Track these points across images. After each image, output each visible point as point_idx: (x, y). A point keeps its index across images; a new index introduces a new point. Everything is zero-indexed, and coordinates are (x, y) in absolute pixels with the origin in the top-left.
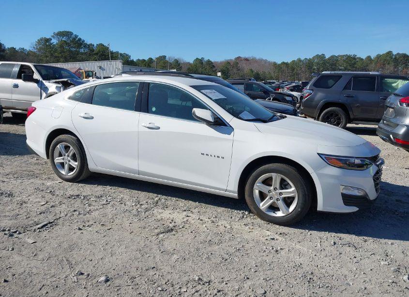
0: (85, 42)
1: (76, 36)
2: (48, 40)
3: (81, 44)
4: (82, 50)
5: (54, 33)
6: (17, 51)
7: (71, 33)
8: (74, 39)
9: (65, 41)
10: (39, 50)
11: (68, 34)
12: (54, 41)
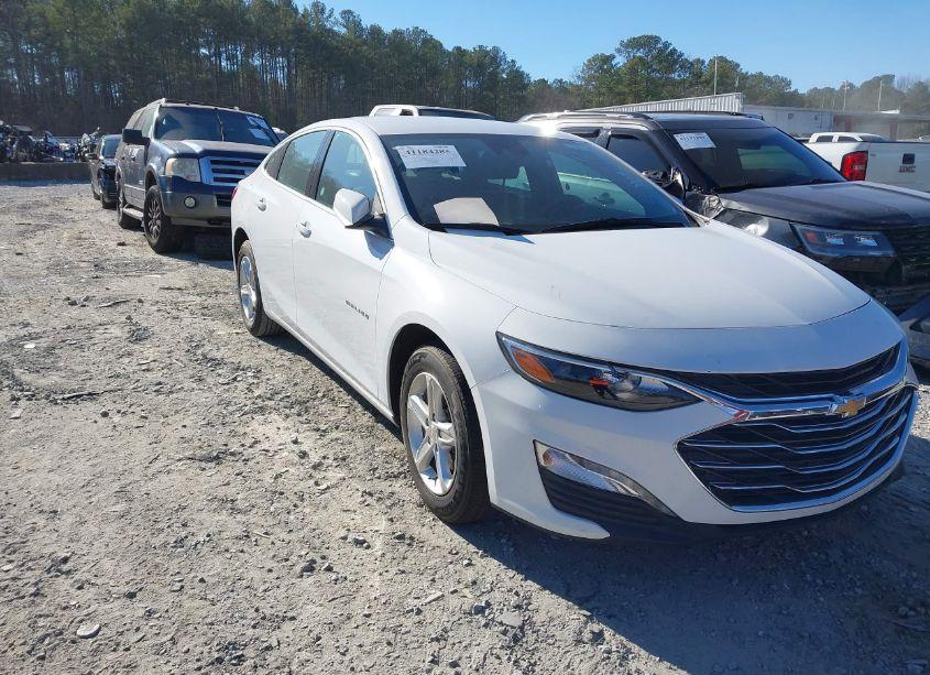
0: (685, 56)
1: (666, 45)
2: (608, 59)
3: (676, 62)
4: (675, 76)
5: (622, 43)
6: (549, 87)
7: (656, 39)
8: (661, 51)
9: (640, 58)
10: (588, 81)
11: (648, 42)
12: (620, 61)
